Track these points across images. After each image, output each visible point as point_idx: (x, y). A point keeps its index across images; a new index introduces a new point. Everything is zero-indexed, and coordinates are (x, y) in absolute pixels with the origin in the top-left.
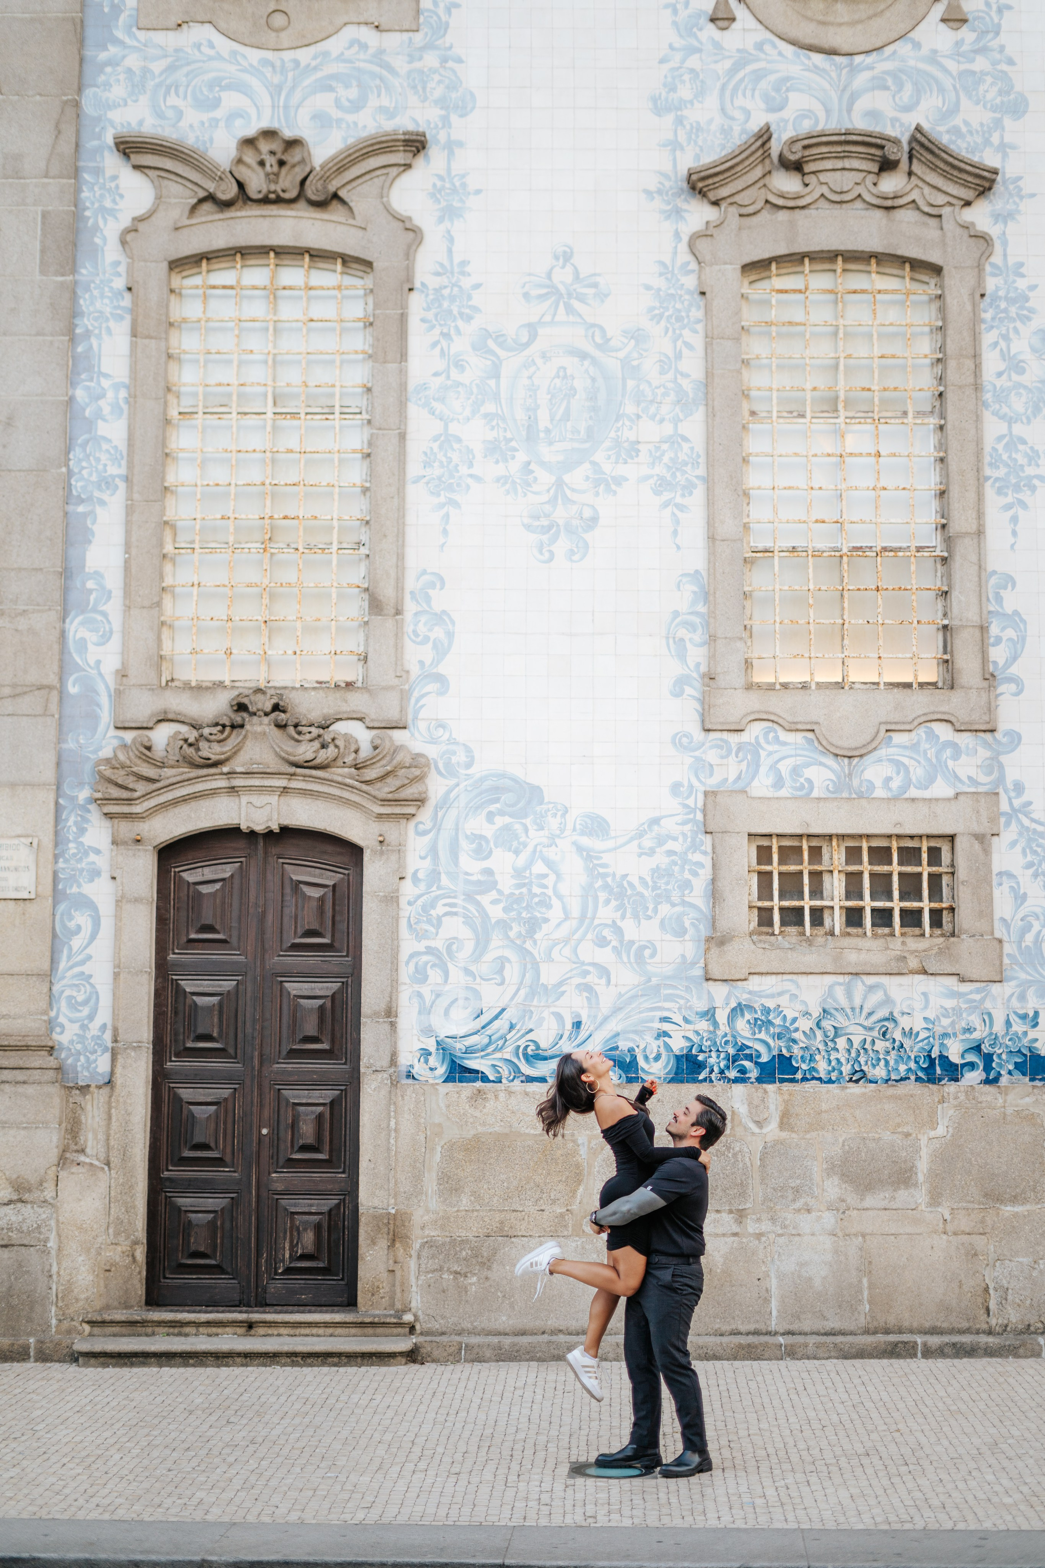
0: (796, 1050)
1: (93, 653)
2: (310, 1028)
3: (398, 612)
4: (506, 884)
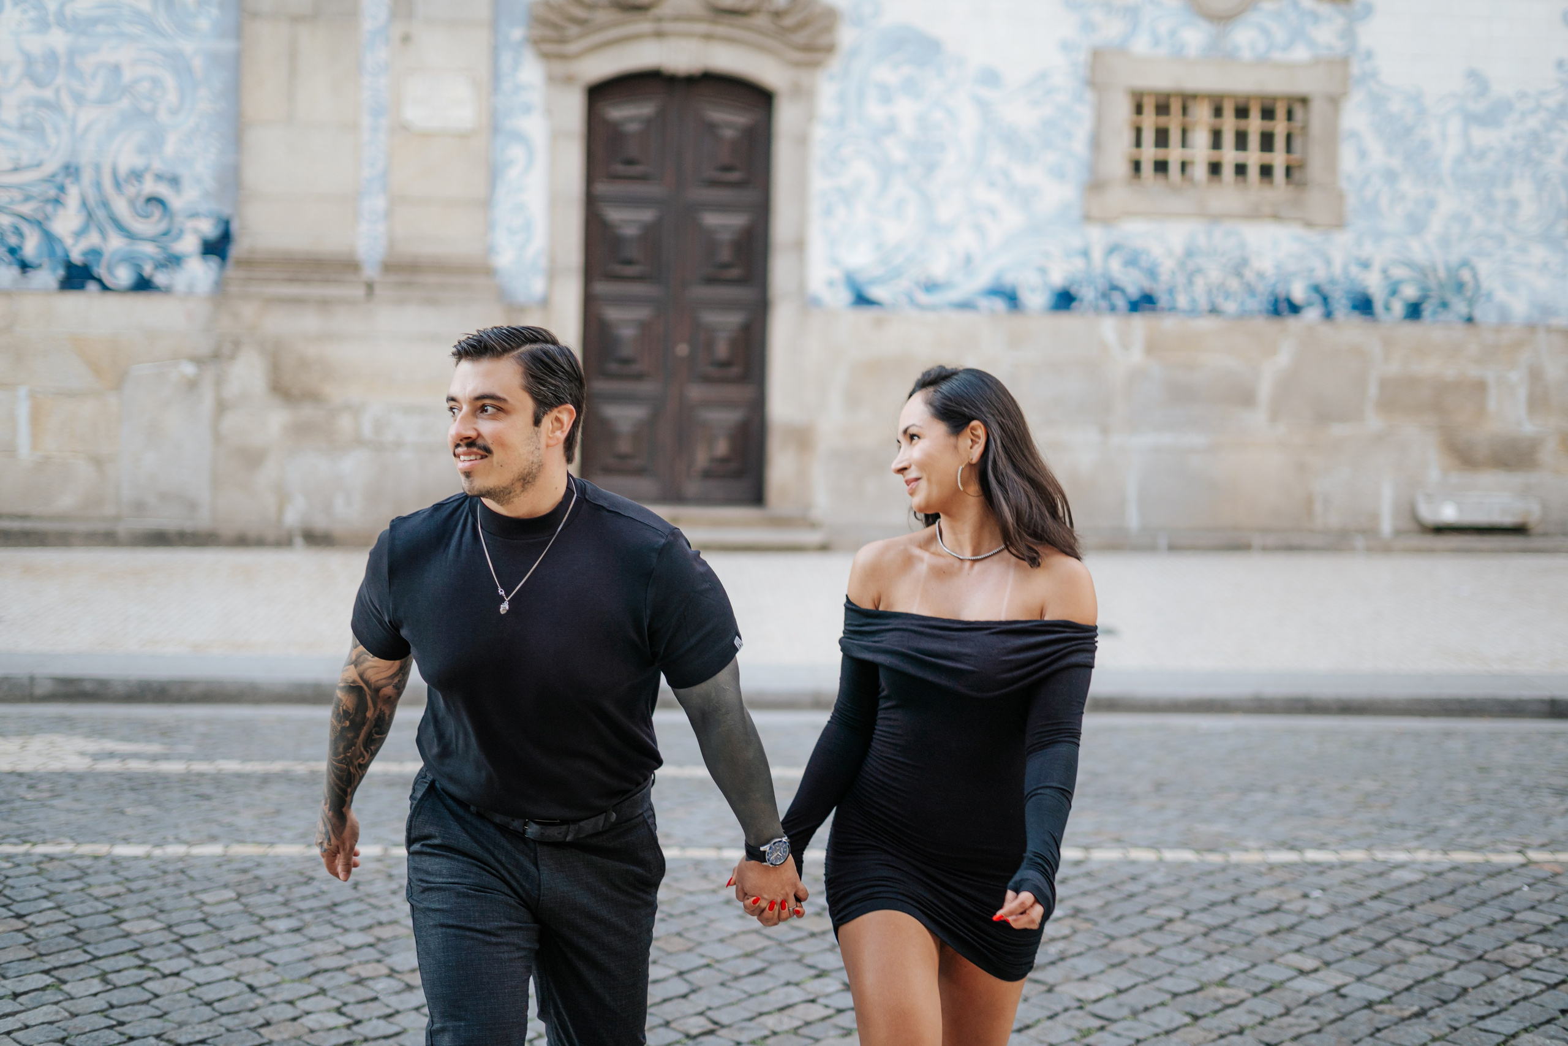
0: (1160, 287)
2: (725, 255)
4: (908, 129)
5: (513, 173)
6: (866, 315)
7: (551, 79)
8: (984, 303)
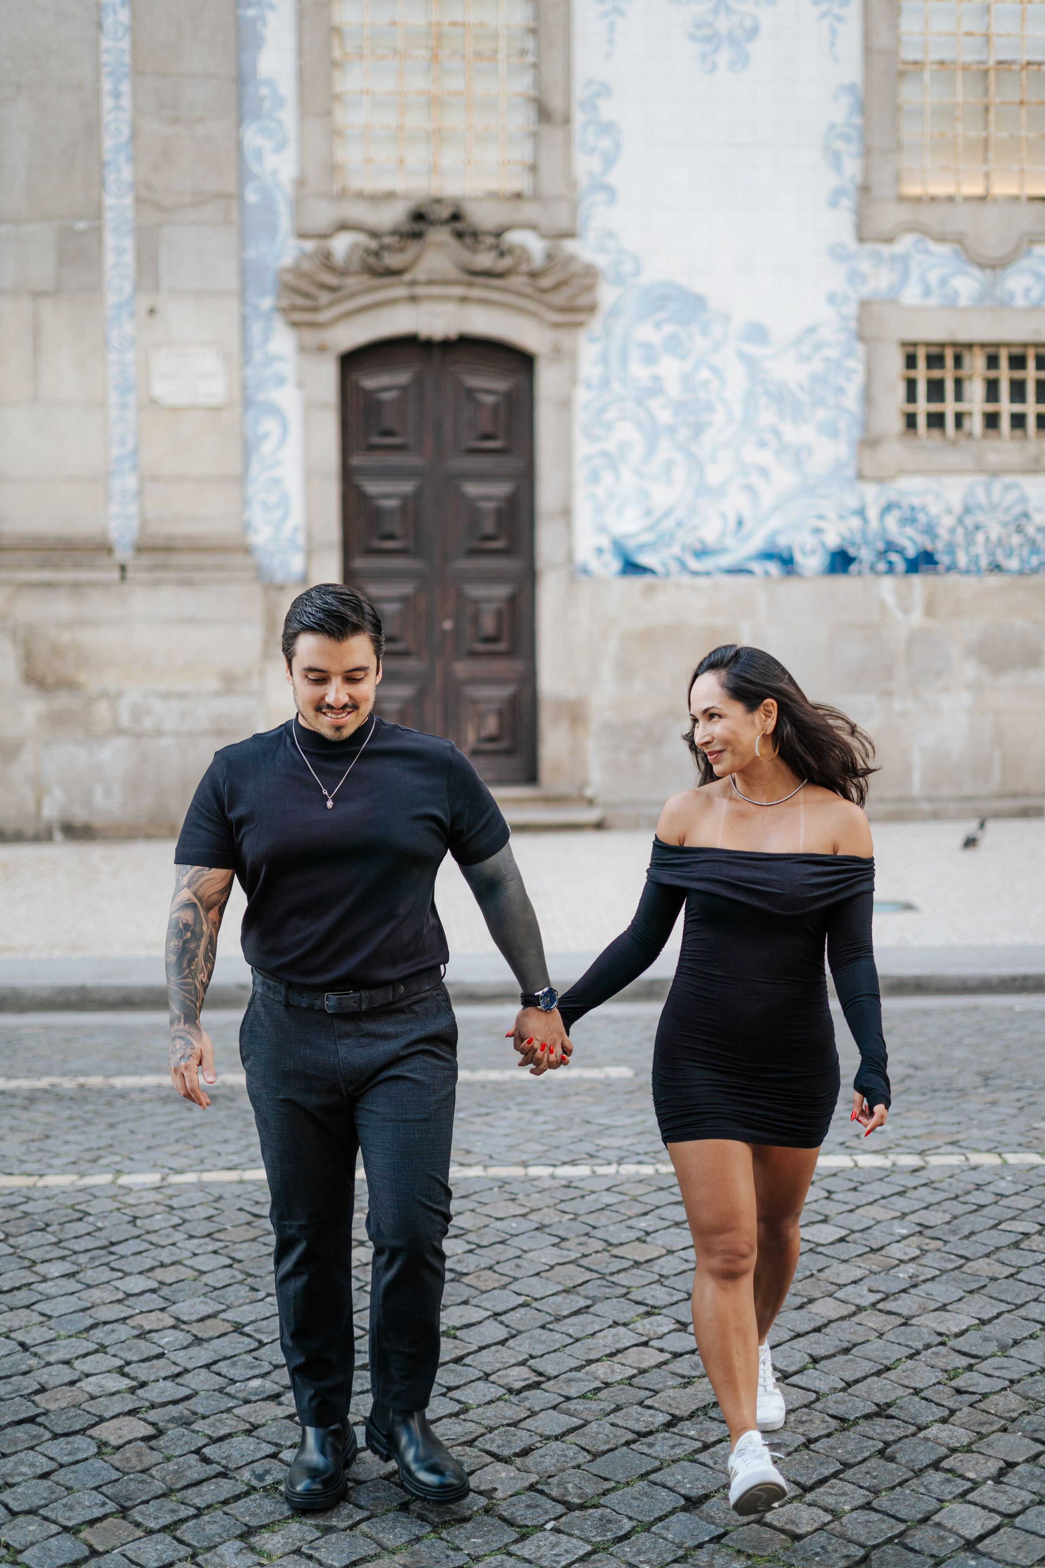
0: (940, 545)
1: (271, 161)
2: (489, 527)
3: (567, 121)
4: (674, 389)
5: (267, 448)
6: (638, 582)
7: (302, 349)
8: (757, 567)
